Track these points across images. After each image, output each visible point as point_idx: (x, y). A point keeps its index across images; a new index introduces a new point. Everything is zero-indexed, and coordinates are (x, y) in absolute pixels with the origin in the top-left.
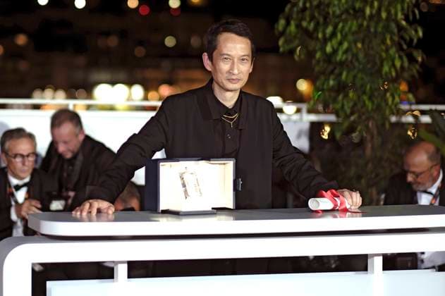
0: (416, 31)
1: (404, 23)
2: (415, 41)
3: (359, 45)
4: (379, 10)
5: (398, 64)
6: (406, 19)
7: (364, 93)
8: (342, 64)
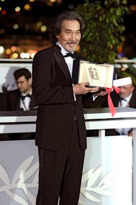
0: (122, 28)
1: (116, 24)
2: (121, 32)
3: (97, 34)
4: (105, 19)
5: (114, 42)
6: (117, 22)
7: (99, 55)
8: (89, 42)
